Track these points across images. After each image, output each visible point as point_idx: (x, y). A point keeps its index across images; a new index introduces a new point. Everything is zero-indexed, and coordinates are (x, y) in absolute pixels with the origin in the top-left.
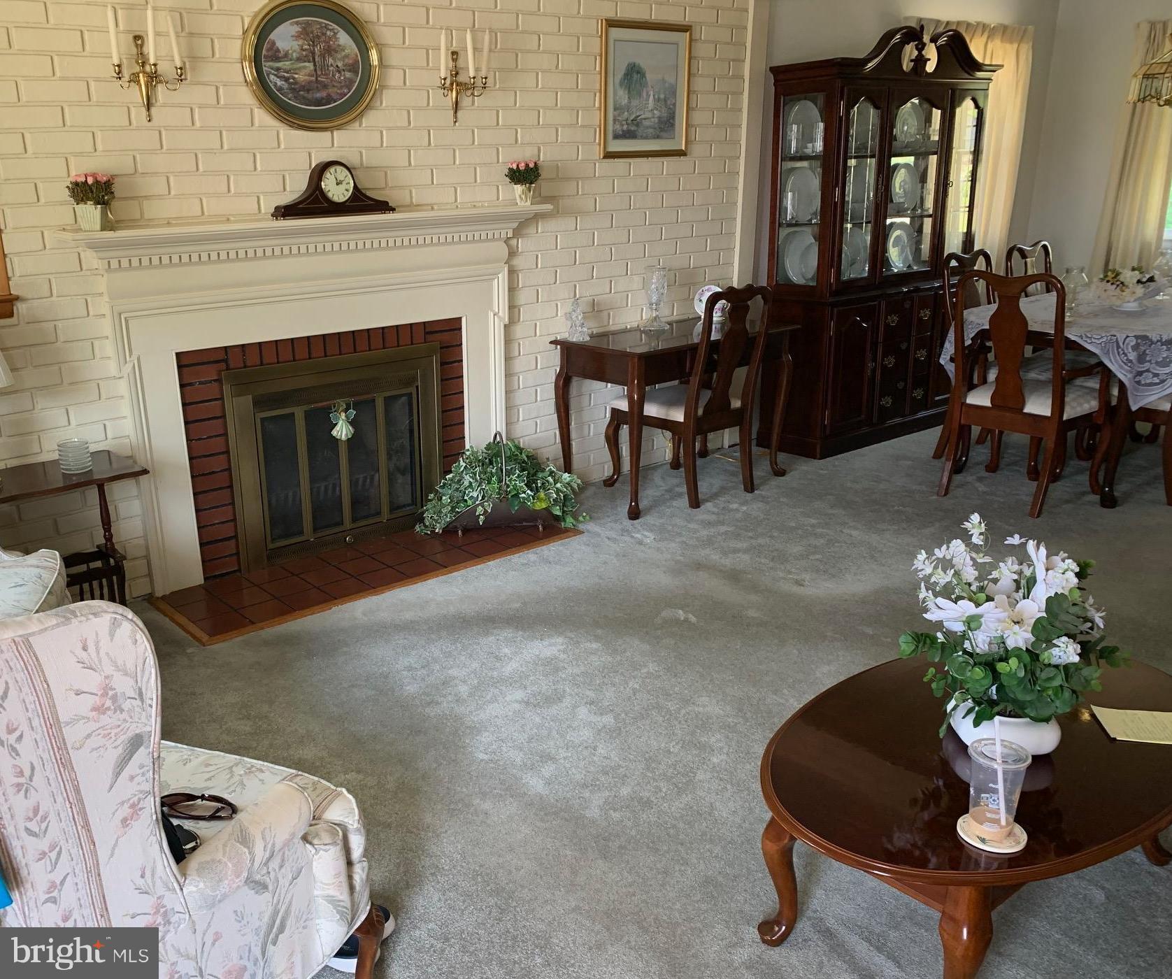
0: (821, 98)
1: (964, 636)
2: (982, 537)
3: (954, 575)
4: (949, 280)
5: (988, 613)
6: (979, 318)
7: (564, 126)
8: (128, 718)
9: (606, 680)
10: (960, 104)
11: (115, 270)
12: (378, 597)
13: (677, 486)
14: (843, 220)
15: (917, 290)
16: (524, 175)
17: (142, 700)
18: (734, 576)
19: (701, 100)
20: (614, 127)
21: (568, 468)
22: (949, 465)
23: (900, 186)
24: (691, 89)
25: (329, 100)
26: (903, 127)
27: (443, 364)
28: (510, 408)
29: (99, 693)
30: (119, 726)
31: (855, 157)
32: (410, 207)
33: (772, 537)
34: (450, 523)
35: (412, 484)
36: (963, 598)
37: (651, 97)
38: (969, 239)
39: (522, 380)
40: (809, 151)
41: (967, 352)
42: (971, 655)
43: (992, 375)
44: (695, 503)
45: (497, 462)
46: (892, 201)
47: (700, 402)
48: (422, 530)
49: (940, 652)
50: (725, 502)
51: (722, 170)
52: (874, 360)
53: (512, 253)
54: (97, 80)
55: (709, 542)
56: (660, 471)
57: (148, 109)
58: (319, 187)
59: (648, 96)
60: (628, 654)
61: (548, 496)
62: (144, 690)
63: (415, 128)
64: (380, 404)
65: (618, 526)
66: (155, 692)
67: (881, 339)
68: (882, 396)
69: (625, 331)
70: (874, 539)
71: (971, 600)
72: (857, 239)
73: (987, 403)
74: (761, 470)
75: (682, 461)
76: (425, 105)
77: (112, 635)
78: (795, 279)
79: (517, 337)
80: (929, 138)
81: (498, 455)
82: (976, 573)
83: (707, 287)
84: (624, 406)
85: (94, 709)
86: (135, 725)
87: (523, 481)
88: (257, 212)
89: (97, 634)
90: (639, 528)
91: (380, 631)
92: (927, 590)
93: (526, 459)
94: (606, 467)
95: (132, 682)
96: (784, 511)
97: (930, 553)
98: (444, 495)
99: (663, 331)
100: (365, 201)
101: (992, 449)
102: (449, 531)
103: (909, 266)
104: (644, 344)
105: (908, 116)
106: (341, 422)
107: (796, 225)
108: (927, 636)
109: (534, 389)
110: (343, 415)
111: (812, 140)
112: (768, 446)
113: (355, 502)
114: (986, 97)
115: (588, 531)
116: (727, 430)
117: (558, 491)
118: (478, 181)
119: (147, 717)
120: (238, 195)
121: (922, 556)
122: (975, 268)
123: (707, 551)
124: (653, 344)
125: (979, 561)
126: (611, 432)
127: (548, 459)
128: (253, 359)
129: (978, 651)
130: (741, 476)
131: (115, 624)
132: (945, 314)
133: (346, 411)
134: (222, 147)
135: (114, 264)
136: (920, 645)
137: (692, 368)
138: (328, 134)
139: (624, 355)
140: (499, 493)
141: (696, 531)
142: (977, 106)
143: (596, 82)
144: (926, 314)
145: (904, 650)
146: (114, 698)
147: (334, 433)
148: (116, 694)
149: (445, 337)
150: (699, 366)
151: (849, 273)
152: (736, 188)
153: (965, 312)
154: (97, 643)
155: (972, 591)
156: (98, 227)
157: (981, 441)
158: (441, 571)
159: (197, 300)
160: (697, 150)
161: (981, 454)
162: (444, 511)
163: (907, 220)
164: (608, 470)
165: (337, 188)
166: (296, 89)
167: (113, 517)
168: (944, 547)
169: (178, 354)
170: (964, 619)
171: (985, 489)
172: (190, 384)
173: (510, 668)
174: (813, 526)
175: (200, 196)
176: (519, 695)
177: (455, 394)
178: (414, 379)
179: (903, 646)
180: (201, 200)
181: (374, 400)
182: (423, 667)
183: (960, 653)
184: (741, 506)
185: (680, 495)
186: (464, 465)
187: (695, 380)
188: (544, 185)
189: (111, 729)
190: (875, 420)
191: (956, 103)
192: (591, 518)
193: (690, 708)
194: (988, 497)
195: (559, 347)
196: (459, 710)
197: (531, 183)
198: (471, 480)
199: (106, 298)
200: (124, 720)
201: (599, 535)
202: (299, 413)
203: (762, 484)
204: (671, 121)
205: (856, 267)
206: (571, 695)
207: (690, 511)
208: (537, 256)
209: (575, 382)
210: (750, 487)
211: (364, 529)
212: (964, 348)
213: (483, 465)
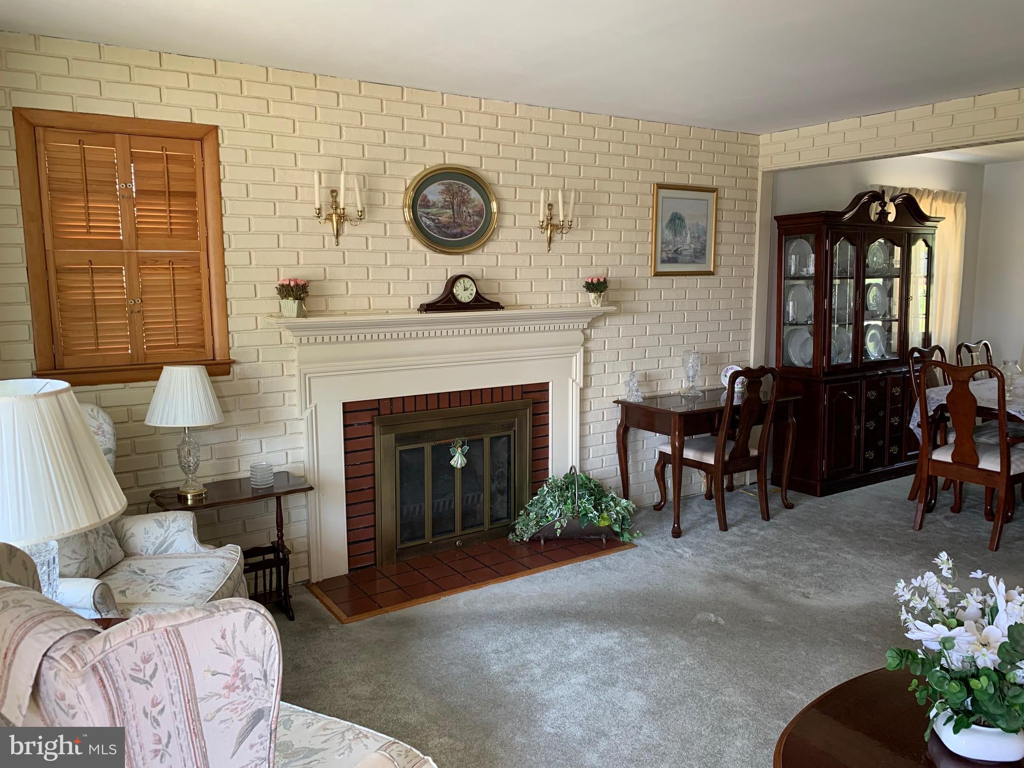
0: (812, 237)
1: (940, 653)
2: (950, 571)
3: (928, 601)
4: (913, 367)
5: (960, 636)
6: (938, 395)
7: (625, 254)
8: (253, 696)
9: (651, 670)
10: (914, 243)
11: (305, 344)
12: (476, 590)
13: (710, 513)
14: (831, 322)
15: (889, 373)
16: (597, 286)
17: (266, 680)
18: (754, 588)
19: (725, 238)
20: (661, 255)
21: (626, 497)
22: (921, 506)
23: (873, 299)
24: (717, 230)
25: (462, 234)
26: (873, 258)
27: (534, 415)
28: (582, 448)
29: (232, 675)
30: (245, 702)
31: (838, 278)
32: (516, 306)
33: (783, 557)
34: (535, 534)
35: (508, 503)
36: (937, 622)
37: (689, 235)
38: (927, 337)
39: (592, 428)
40: (804, 273)
41: (930, 420)
42: (947, 670)
43: (952, 438)
44: (724, 527)
45: (571, 488)
46: (867, 309)
47: (726, 450)
48: (513, 538)
49: (921, 666)
50: (747, 527)
51: (741, 286)
52: (859, 423)
53: (587, 339)
54: (304, 218)
55: (735, 559)
56: (697, 500)
57: (337, 238)
58: (451, 292)
59: (686, 234)
60: (670, 649)
61: (610, 516)
62: (268, 673)
63: (521, 254)
64: (487, 441)
65: (664, 543)
66: (277, 674)
67: (863, 408)
68: (866, 450)
69: (670, 396)
70: (865, 562)
71: (944, 624)
72: (842, 337)
73: (949, 459)
74: (775, 503)
75: (713, 494)
76: (529, 239)
77: (246, 627)
78: (796, 363)
79: (590, 397)
80: (893, 266)
81: (573, 483)
82: (947, 600)
83: (730, 367)
84: (668, 450)
85: (226, 687)
86: (258, 701)
87: (591, 504)
88: (408, 307)
89: (234, 626)
90: (681, 545)
91: (476, 619)
92: (908, 612)
93: (593, 487)
94: (656, 495)
95: (259, 666)
96: (793, 536)
97: (908, 582)
98: (531, 512)
99: (698, 397)
100: (483, 302)
101: (955, 494)
102: (534, 540)
103: (883, 356)
104: (685, 406)
105: (876, 251)
106: (457, 455)
107: (796, 324)
108: (909, 652)
109: (601, 435)
110: (460, 449)
111: (806, 266)
112: (779, 485)
113: (465, 515)
114: (933, 239)
115: (641, 545)
116: (748, 473)
117: (617, 513)
118: (564, 290)
119: (269, 694)
120: (395, 296)
121: (902, 584)
122: (933, 359)
123: (734, 566)
124: (690, 406)
125: (949, 591)
126: (659, 469)
127: (610, 487)
128: (398, 408)
129: (953, 667)
130: (759, 507)
131: (250, 618)
132: (912, 391)
133: (462, 446)
134: (386, 264)
135: (304, 340)
136: (904, 660)
137: (719, 424)
138: (460, 257)
139: (669, 413)
140: (572, 513)
141: (724, 549)
142: (927, 245)
143: (650, 225)
144: (897, 391)
145: (890, 664)
146: (243, 679)
147: (452, 462)
148: (245, 675)
149: (537, 396)
150: (725, 425)
151: (837, 360)
152: (752, 298)
153: (927, 391)
154: (234, 632)
155: (945, 616)
156: (295, 315)
157: (946, 487)
158: (527, 571)
159: (361, 367)
160: (722, 271)
161: (946, 498)
162: (531, 524)
163: (880, 323)
164: (657, 498)
165: (464, 293)
166: (440, 227)
167: (285, 521)
168: (920, 577)
169: (344, 404)
170: (940, 640)
171: (952, 526)
172: (352, 425)
173: (575, 655)
174: (815, 549)
175: (369, 296)
176: (582, 678)
177: (542, 436)
178: (513, 425)
179: (890, 660)
180: (369, 299)
181: (482, 440)
182: (507, 651)
183: (938, 669)
184: (760, 531)
185: (712, 520)
186: (547, 489)
187: (722, 434)
188: (610, 293)
189: (238, 704)
190: (861, 469)
191: (912, 242)
192: (643, 535)
193: (718, 697)
194: (954, 533)
195: (620, 405)
196: (534, 689)
197: (601, 292)
198: (552, 501)
199: (296, 364)
200: (250, 697)
201: (649, 549)
202: (428, 447)
203: (775, 514)
204: (703, 252)
205: (842, 355)
206: (623, 681)
207: (720, 533)
208: (605, 341)
209: (632, 430)
210: (766, 516)
211: (470, 536)
212: (928, 417)
213: (561, 490)
